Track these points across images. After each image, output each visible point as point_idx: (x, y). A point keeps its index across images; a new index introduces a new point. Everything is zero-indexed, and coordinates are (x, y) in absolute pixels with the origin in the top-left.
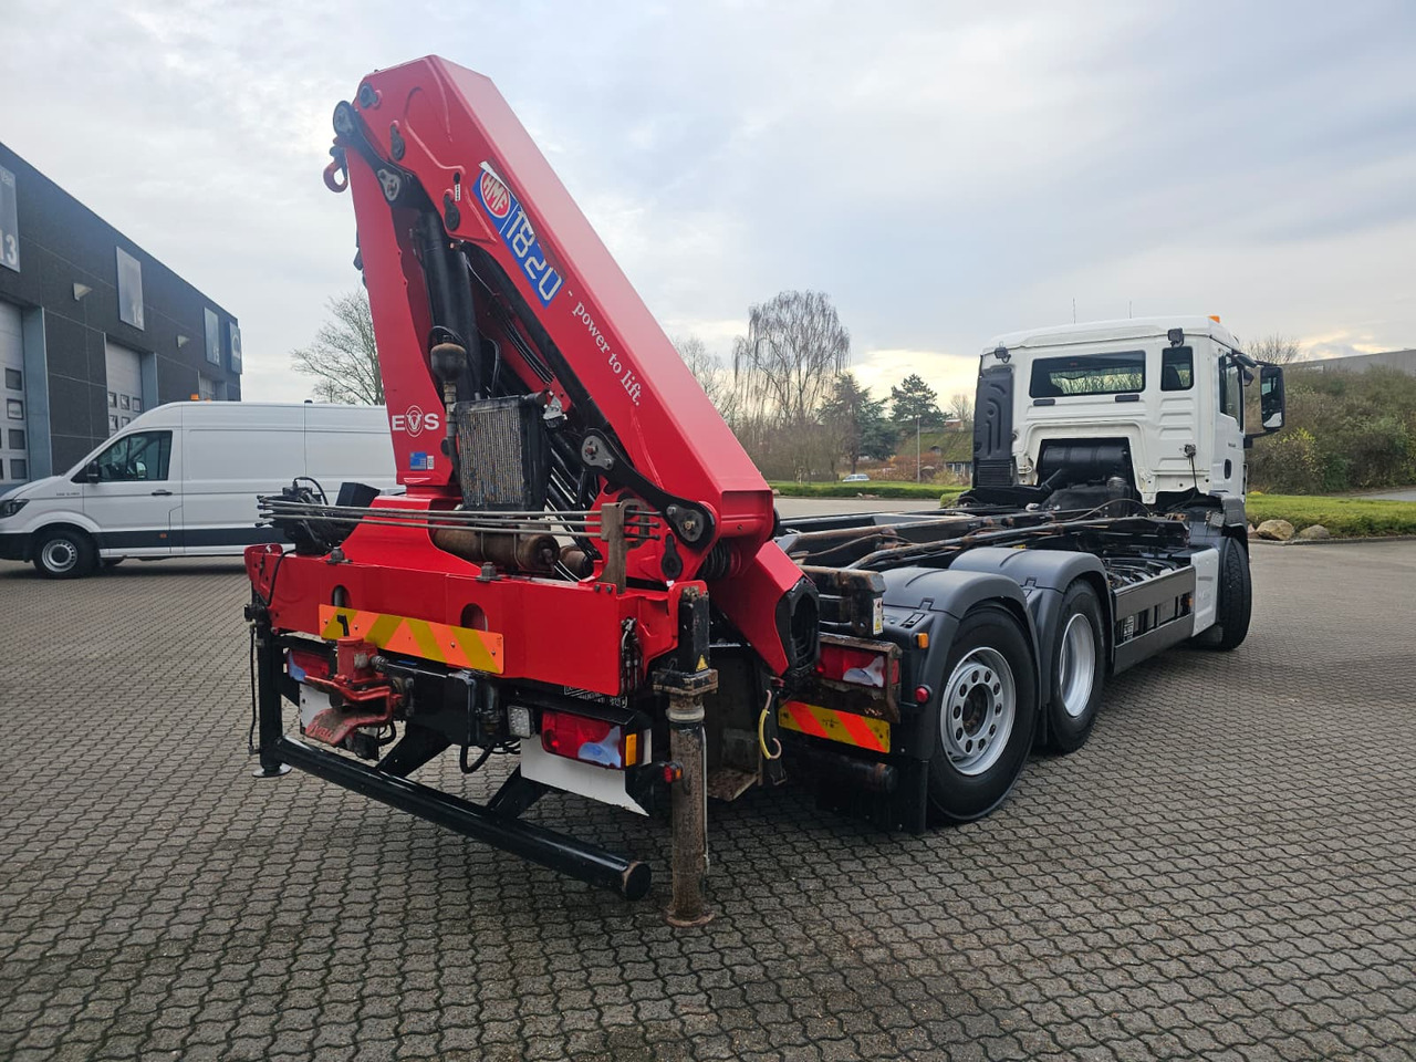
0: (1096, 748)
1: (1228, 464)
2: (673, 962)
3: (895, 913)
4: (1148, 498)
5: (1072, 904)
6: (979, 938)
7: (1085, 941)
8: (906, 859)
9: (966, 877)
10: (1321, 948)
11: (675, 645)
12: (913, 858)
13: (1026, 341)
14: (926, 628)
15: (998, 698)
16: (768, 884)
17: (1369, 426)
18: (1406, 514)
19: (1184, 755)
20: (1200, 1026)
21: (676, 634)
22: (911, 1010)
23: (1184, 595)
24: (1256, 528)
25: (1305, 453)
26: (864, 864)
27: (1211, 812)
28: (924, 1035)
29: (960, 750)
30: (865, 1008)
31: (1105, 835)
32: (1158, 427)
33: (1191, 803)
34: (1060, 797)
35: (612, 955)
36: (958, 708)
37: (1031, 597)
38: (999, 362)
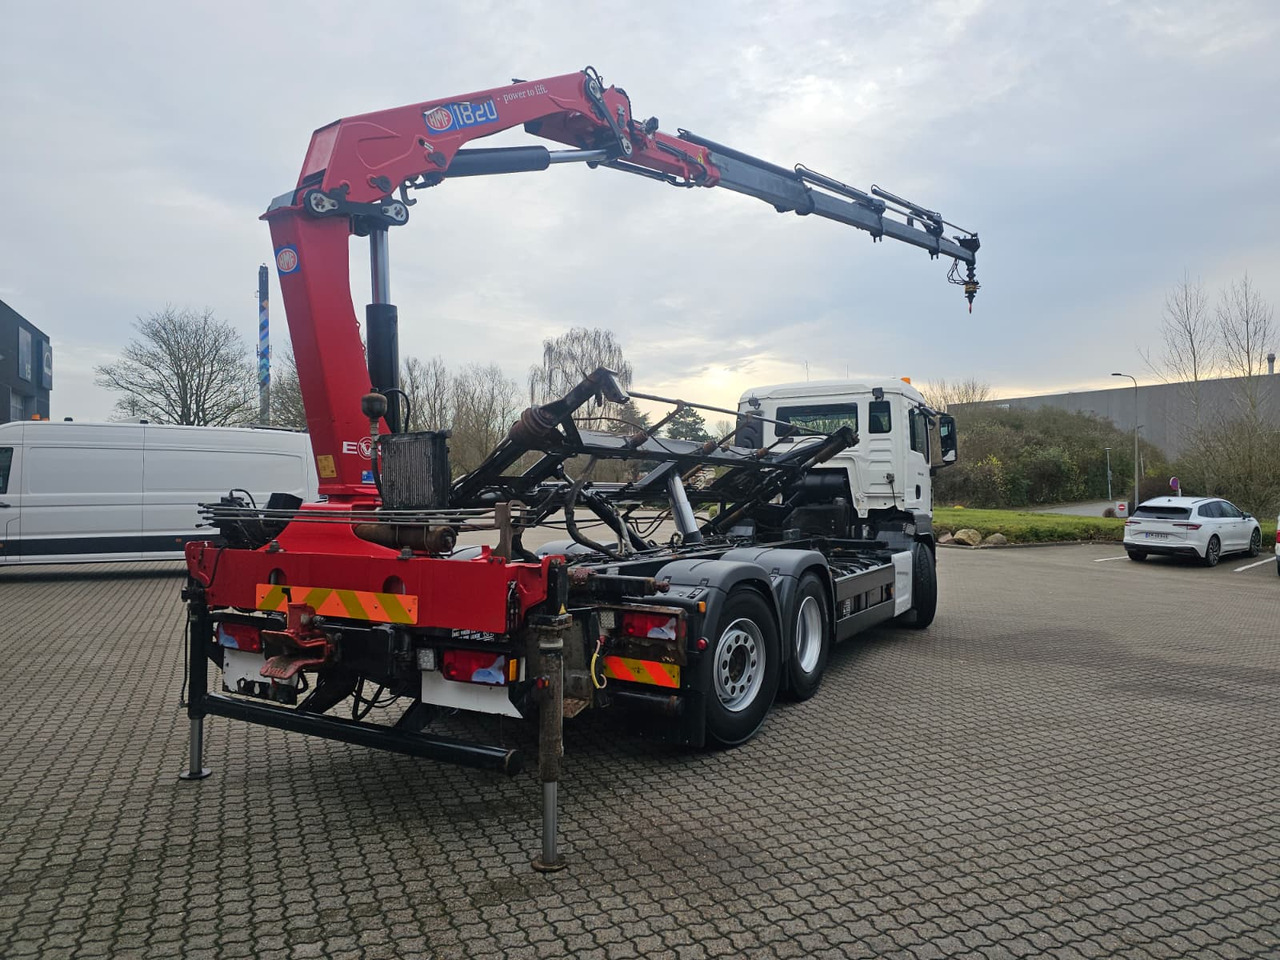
0: (822, 697)
1: (918, 489)
2: (532, 842)
3: (683, 805)
4: (863, 514)
5: (801, 793)
6: (740, 815)
7: (808, 813)
8: (690, 773)
9: (731, 781)
10: (954, 809)
11: (545, 597)
12: (694, 772)
13: (771, 394)
14: (704, 599)
15: (753, 656)
16: (593, 794)
17: (1042, 454)
18: (1063, 524)
19: (883, 700)
20: (876, 853)
21: (546, 589)
22: (695, 857)
23: (887, 585)
24: (953, 535)
25: (995, 475)
26: (660, 778)
27: (897, 735)
28: (705, 869)
29: (727, 693)
30: (665, 858)
31: (826, 752)
32: (867, 460)
33: (884, 730)
34: (797, 730)
35: (487, 840)
36: (726, 662)
37: (775, 582)
38: (752, 409)
